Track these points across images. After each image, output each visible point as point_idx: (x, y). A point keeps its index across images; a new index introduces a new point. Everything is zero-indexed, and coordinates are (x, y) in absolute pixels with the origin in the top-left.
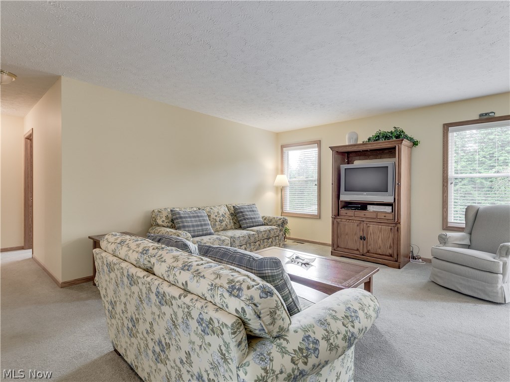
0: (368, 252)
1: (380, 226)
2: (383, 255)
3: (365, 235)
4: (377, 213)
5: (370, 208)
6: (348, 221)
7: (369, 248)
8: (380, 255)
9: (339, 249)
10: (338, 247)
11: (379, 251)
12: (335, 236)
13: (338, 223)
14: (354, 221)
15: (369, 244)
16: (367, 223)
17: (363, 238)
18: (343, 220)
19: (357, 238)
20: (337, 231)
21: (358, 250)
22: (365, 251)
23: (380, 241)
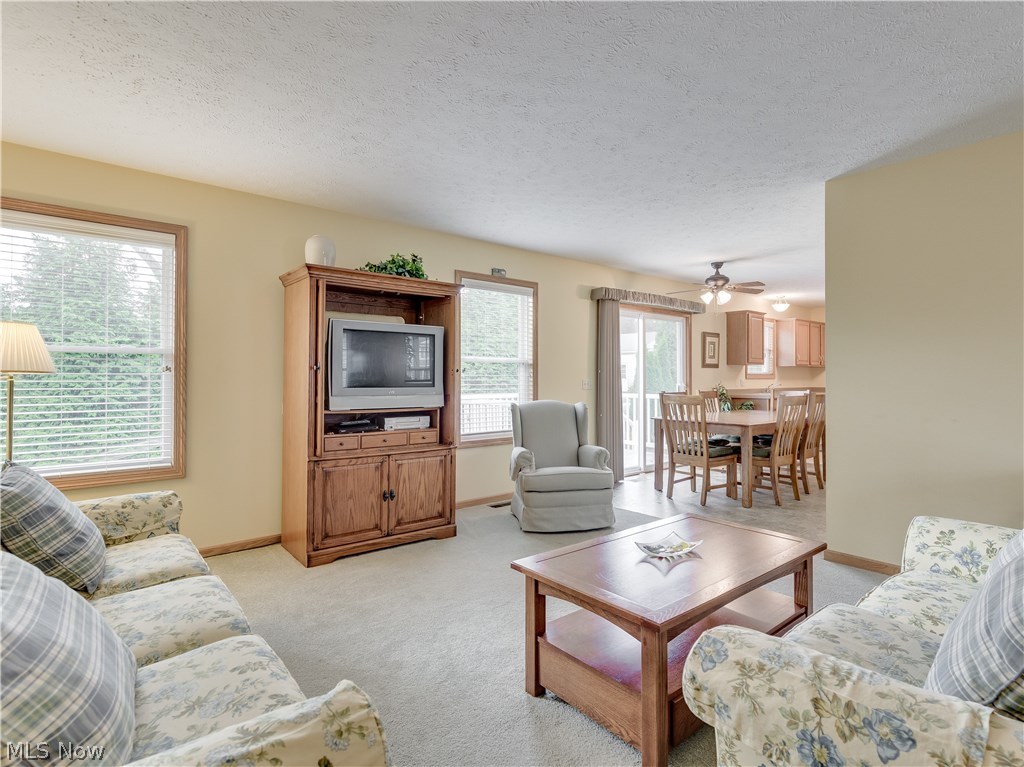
0: (399, 523)
1: (422, 460)
2: (426, 519)
3: (392, 487)
4: (408, 432)
5: (390, 423)
6: (354, 461)
7: (402, 513)
8: (421, 520)
9: (329, 542)
10: (327, 536)
11: (421, 514)
12: (319, 510)
13: (327, 474)
14: (370, 460)
15: (400, 505)
16: (397, 457)
17: (388, 496)
18: (342, 462)
19: (373, 499)
20: (324, 496)
21: (377, 527)
22: (393, 522)
23: (422, 493)
